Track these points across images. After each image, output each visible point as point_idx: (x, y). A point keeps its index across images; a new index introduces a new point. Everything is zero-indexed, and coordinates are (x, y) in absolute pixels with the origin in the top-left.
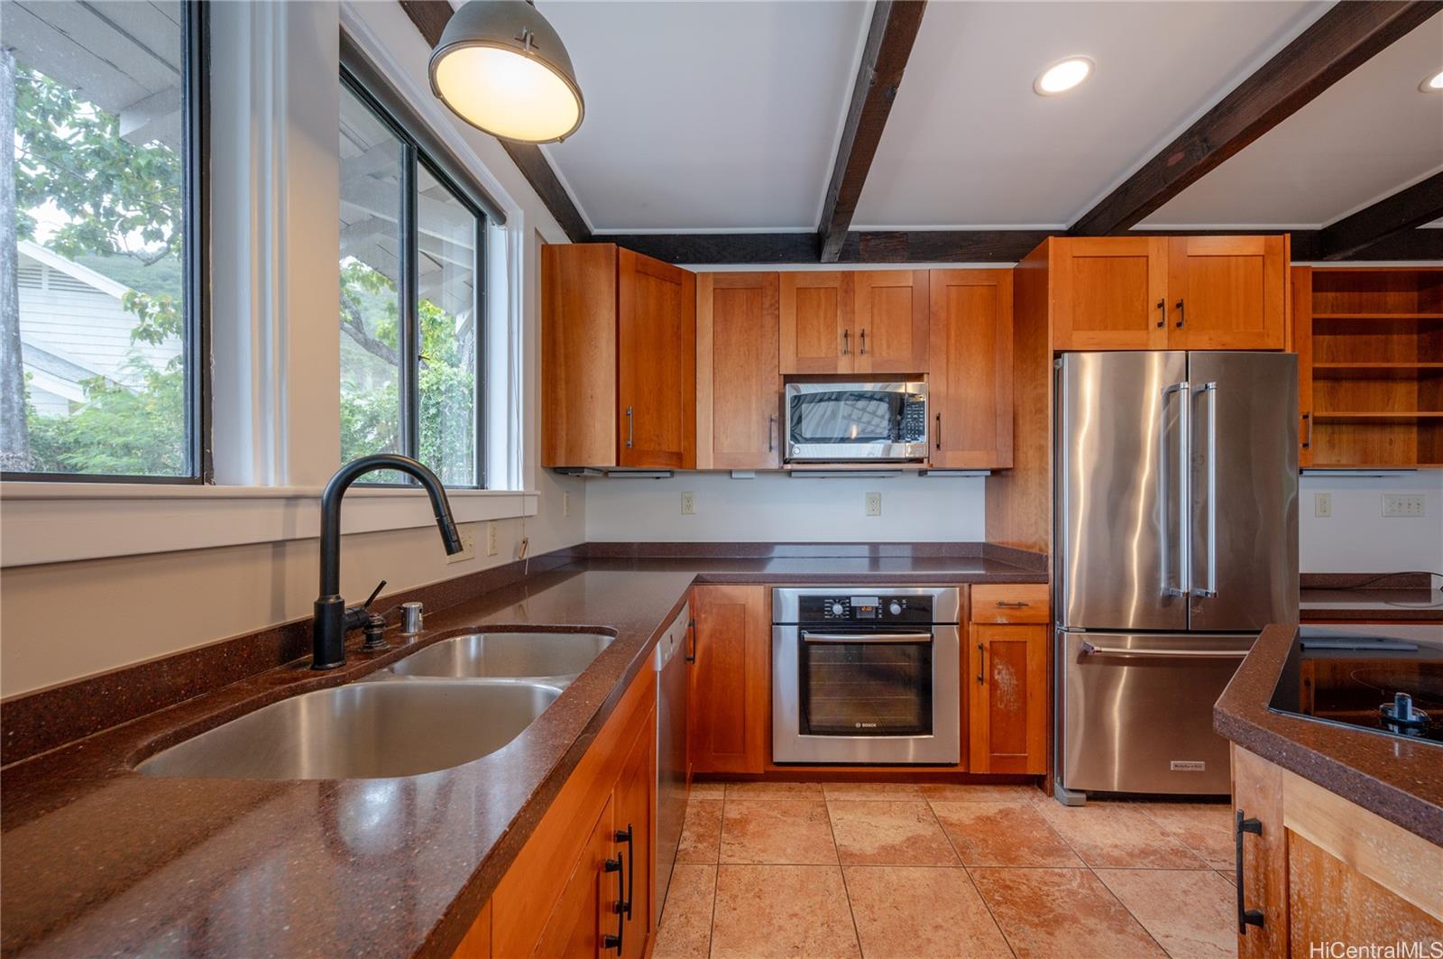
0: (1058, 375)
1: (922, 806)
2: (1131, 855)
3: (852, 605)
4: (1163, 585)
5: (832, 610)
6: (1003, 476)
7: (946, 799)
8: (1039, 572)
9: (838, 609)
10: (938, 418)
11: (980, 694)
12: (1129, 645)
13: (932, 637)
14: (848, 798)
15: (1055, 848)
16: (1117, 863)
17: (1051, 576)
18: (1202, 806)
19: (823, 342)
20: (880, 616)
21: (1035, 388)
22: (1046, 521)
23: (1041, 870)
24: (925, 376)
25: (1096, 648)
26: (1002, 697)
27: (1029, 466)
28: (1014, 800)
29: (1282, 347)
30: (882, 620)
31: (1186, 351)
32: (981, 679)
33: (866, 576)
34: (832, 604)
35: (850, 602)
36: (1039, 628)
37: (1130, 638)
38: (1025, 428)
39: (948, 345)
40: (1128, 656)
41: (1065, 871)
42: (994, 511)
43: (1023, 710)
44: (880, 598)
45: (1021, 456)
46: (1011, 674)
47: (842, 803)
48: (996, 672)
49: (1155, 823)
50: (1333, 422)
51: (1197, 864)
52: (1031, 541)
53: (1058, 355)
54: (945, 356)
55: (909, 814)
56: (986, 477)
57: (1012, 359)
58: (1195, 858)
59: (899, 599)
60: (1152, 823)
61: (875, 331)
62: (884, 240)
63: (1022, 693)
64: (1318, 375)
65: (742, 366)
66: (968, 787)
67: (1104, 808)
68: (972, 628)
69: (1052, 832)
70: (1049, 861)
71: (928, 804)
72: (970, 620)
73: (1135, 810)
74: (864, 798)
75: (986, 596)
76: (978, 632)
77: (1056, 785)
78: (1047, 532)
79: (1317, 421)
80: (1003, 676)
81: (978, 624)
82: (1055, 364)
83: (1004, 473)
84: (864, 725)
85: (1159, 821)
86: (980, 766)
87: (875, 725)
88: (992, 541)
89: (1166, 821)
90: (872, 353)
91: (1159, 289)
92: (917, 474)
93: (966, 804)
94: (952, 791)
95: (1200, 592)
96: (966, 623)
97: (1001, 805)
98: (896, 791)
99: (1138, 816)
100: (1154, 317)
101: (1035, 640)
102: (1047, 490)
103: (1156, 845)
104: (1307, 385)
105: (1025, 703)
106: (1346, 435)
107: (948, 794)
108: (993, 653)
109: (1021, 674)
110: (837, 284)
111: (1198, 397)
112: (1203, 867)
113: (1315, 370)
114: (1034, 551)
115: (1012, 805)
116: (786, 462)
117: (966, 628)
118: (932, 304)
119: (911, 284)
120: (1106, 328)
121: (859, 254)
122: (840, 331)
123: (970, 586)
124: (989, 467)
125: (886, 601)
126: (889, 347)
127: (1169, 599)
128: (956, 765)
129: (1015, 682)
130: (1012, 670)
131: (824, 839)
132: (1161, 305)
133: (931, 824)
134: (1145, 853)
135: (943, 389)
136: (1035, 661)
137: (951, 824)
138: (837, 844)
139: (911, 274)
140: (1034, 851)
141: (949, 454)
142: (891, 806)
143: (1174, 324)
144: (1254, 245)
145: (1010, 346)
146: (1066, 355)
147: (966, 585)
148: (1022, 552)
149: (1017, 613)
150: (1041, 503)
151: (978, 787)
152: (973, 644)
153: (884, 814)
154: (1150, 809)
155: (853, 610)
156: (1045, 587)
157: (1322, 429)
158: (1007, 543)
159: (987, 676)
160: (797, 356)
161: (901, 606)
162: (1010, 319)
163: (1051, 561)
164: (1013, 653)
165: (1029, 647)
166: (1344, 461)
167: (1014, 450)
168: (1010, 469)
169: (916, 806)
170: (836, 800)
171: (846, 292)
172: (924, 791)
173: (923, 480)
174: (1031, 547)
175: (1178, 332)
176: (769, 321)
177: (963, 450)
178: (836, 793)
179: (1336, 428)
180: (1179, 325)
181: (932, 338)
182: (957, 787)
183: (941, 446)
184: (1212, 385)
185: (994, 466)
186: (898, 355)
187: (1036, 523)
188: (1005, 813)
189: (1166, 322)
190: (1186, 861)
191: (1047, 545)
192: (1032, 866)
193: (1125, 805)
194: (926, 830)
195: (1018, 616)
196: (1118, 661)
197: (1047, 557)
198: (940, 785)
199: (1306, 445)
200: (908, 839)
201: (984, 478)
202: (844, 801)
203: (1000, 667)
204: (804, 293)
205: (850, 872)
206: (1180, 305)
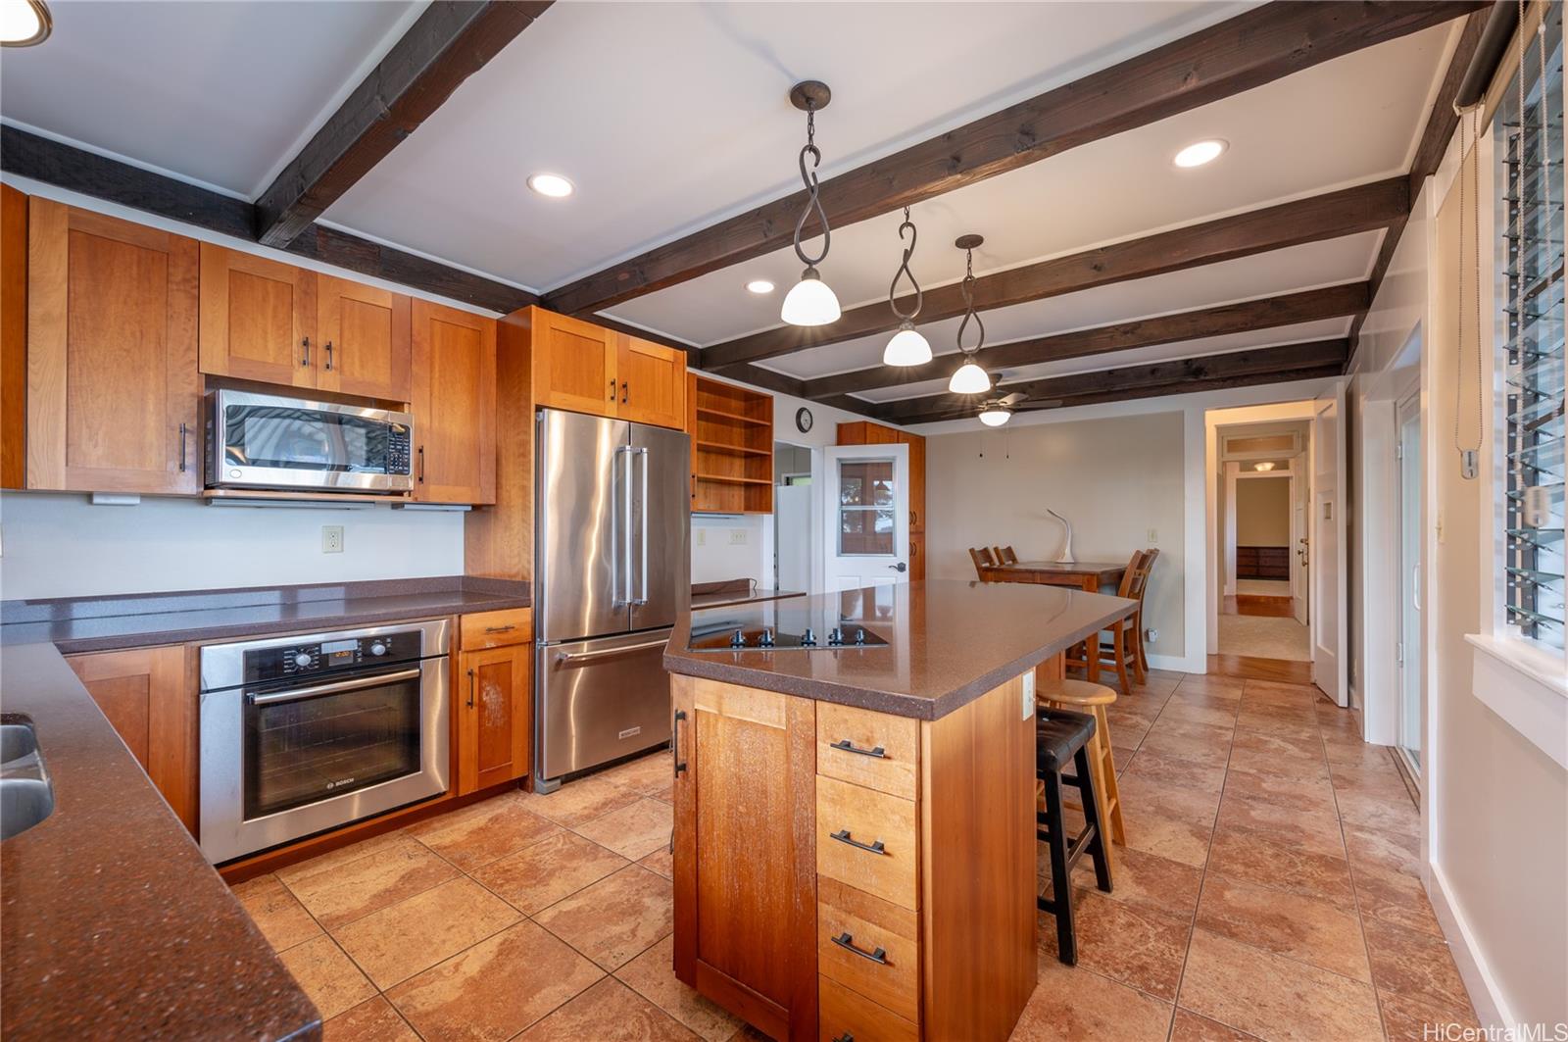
0: (539, 426)
1: (411, 846)
2: (596, 809)
3: (323, 652)
4: (614, 599)
5: (295, 662)
6: (484, 512)
7: (435, 830)
8: (522, 598)
9: (303, 660)
10: (421, 451)
11: (469, 719)
12: (585, 650)
13: (420, 672)
14: (316, 872)
15: (540, 827)
16: (589, 818)
17: (533, 601)
18: (638, 760)
19: (271, 345)
20: (359, 660)
21: (518, 434)
22: (529, 553)
23: (532, 848)
24: (406, 405)
25: (570, 655)
26: (489, 716)
27: (512, 504)
28: (501, 806)
29: (681, 428)
30: (364, 662)
31: (630, 421)
32: (470, 704)
33: (341, 619)
34: (295, 655)
35: (320, 650)
36: (522, 647)
37: (586, 644)
38: (509, 468)
39: (431, 379)
40: (584, 659)
41: (551, 840)
42: (474, 546)
43: (509, 724)
44: (359, 640)
45: (504, 494)
46: (497, 693)
47: (310, 880)
48: (484, 694)
49: (609, 783)
50: (707, 481)
51: (637, 798)
52: (514, 571)
53: (539, 409)
54: (428, 389)
55: (397, 857)
56: (466, 512)
57: (494, 403)
58: (636, 794)
59: (382, 639)
60: (608, 783)
61: (345, 345)
62: (350, 244)
63: (508, 708)
64: (701, 448)
65: (128, 351)
66: (455, 812)
67: (574, 786)
68: (461, 657)
69: (536, 817)
70: (538, 838)
71: (417, 841)
72: (459, 648)
73: (596, 779)
74: (339, 864)
75: (475, 624)
76: (467, 660)
77: (536, 780)
78: (529, 562)
79: (700, 480)
80: (491, 697)
81: (468, 652)
82: (537, 416)
83: (484, 508)
84: (338, 784)
85: (613, 780)
86: (467, 788)
87: (352, 780)
88: (471, 573)
89: (617, 779)
90: (340, 370)
91: (612, 372)
92: (390, 507)
93: (456, 826)
94: (440, 821)
95: (637, 601)
96: (455, 653)
97: (489, 815)
98: (377, 843)
99: (598, 782)
100: (609, 392)
101: (519, 657)
102: (530, 525)
103: (611, 796)
104: (694, 453)
105: (510, 717)
106: (713, 490)
107: (436, 825)
108: (482, 676)
109: (507, 690)
110: (294, 281)
111: (636, 457)
112: (641, 798)
113: (698, 444)
114: (517, 579)
115: (499, 811)
116: (207, 487)
117: (455, 657)
118: (414, 333)
119: (390, 307)
120: (575, 394)
121: (316, 250)
122: (297, 338)
123: (460, 616)
124: (473, 502)
125: (367, 642)
126: (362, 367)
127: (618, 608)
128: (444, 793)
129: (502, 699)
130: (499, 689)
131: (297, 921)
132: (613, 383)
133: (424, 856)
134: (605, 804)
135: (426, 421)
136: (519, 677)
137: (445, 848)
138: (316, 917)
139: (390, 295)
140: (524, 837)
141: (432, 488)
142: (374, 858)
143: (621, 400)
144: (666, 353)
145: (493, 390)
146: (546, 410)
147: (455, 617)
148: (506, 581)
149: (504, 636)
150: (524, 537)
151: (466, 809)
152: (462, 671)
153: (368, 868)
154: (606, 775)
155: (324, 659)
156: (528, 611)
157: (701, 484)
158: (490, 575)
159: (476, 699)
160: (229, 354)
161: (385, 646)
162: (494, 365)
163: (533, 587)
164: (498, 673)
165: (514, 665)
166: (712, 508)
167: (497, 488)
168: (493, 505)
169: (405, 847)
170: (301, 880)
171: (306, 293)
172: (410, 831)
173: (397, 513)
174: (515, 576)
175: (623, 406)
176: (180, 301)
177: (447, 484)
178: (299, 874)
179: (709, 485)
180: (624, 401)
181: (415, 368)
182: (444, 816)
183: (424, 479)
184: (645, 450)
185: (478, 502)
186: (376, 377)
187: (519, 555)
188: (495, 820)
189: (616, 398)
190: (631, 799)
191: (529, 574)
192: (525, 847)
193: (589, 778)
194: (420, 862)
195: (504, 639)
196: (576, 664)
197: (530, 583)
198: (427, 821)
199: (693, 496)
200: (403, 877)
201: (462, 514)
202: (313, 876)
203: (488, 688)
204: (242, 279)
205: (339, 935)
206: (625, 386)
